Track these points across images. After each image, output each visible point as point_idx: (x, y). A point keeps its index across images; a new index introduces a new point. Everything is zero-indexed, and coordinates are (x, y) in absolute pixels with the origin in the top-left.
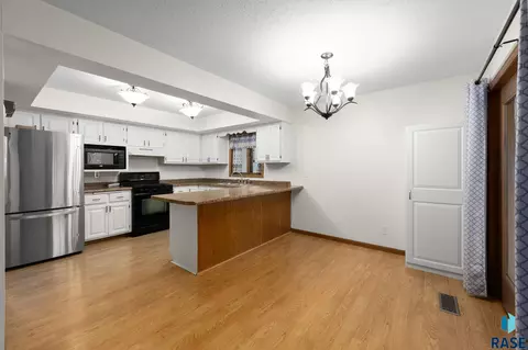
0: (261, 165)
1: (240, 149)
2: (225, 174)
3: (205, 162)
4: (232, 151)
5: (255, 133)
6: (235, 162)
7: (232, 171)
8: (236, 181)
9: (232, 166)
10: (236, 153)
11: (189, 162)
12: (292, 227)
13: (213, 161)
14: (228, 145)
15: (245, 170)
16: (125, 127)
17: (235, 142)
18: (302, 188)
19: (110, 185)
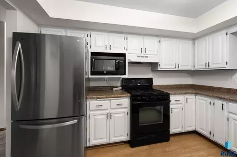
19: (114, 89)
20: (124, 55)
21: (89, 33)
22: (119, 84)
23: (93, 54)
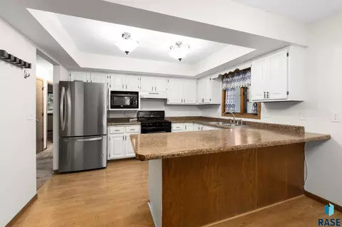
0: (257, 105)
1: (233, 89)
2: (218, 114)
3: (200, 102)
4: (225, 91)
5: (249, 69)
6: (228, 102)
7: (224, 110)
8: (228, 121)
9: (224, 106)
10: (229, 93)
11: (187, 103)
12: (306, 188)
13: (207, 102)
14: (221, 86)
15: (238, 110)
16: (139, 77)
17: (227, 82)
18: (328, 138)
19: (131, 120)
20: (137, 93)
21: (109, 75)
22: (136, 116)
23: (112, 92)
